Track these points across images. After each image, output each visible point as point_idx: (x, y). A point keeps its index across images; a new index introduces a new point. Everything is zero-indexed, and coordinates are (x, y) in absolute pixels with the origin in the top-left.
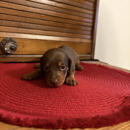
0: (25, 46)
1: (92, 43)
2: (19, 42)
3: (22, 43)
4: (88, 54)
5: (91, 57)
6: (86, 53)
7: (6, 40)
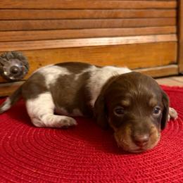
0: (43, 62)
1: (178, 42)
2: (30, 58)
3: (37, 57)
4: (173, 63)
5: (179, 69)
6: (168, 62)
7: (6, 57)
